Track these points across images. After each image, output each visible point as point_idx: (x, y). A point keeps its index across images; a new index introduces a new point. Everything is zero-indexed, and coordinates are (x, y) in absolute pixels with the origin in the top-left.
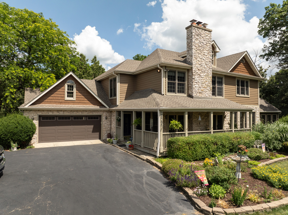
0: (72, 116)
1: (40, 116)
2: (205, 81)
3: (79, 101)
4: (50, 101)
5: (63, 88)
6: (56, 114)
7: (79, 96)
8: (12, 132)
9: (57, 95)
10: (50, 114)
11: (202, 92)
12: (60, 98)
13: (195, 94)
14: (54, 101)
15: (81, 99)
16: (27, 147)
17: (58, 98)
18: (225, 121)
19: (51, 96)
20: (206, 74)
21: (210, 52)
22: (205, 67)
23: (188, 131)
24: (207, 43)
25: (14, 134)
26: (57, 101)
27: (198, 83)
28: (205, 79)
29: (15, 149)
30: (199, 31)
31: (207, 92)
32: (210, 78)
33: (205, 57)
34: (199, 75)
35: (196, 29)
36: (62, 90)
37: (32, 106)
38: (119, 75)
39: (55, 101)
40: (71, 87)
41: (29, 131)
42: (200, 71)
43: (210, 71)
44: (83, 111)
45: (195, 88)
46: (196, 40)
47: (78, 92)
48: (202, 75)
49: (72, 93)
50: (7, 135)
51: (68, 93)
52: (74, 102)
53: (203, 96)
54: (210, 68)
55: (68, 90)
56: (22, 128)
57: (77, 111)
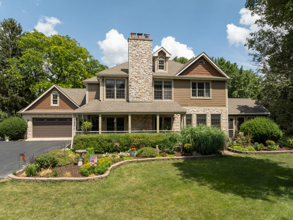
0: (57, 118)
1: (33, 119)
2: (143, 86)
3: (61, 107)
4: (40, 107)
5: (49, 97)
6: (44, 116)
7: (61, 103)
8: (6, 129)
9: (45, 103)
10: (40, 116)
11: (140, 97)
12: (47, 105)
13: (131, 99)
14: (42, 107)
15: (63, 105)
16: (19, 140)
17: (46, 105)
18: (175, 123)
19: (41, 103)
20: (144, 80)
21: (149, 60)
22: (144, 73)
23: (102, 130)
24: (146, 52)
25: (7, 130)
26: (45, 107)
27: (135, 89)
28: (143, 85)
29: (7, 140)
30: (137, 42)
31: (145, 96)
32: (149, 84)
33: (143, 65)
34: (136, 82)
35: (133, 41)
36: (49, 99)
37: (27, 111)
38: (88, 85)
39: (44, 107)
40: (55, 97)
41: (18, 129)
42: (138, 78)
43: (150, 78)
44: (65, 114)
45: (131, 94)
46: (133, 51)
47: (60, 99)
48: (140, 81)
49: (57, 101)
50: (3, 131)
51: (53, 101)
52: (57, 107)
53: (141, 100)
54: (150, 75)
55: (53, 98)
56: (13, 126)
57: (60, 114)
